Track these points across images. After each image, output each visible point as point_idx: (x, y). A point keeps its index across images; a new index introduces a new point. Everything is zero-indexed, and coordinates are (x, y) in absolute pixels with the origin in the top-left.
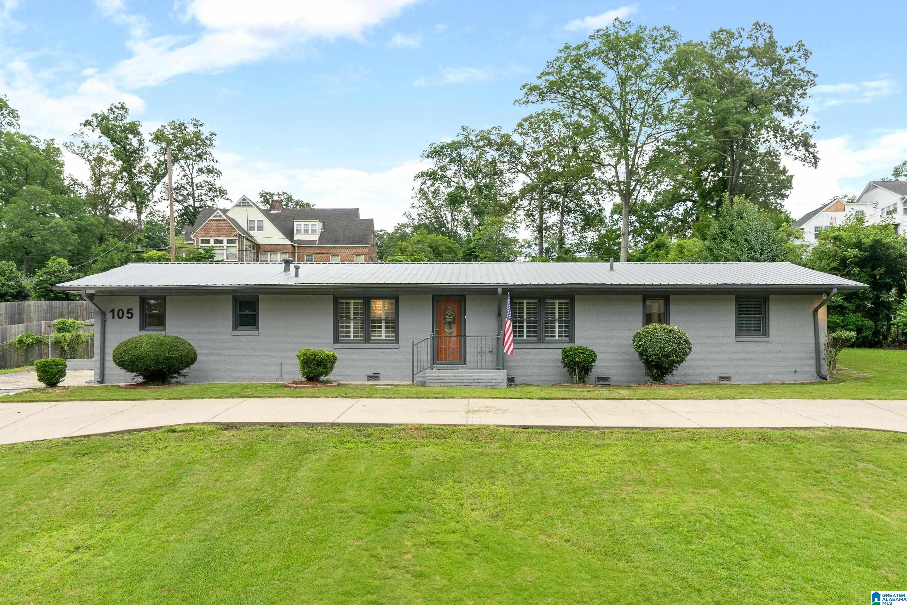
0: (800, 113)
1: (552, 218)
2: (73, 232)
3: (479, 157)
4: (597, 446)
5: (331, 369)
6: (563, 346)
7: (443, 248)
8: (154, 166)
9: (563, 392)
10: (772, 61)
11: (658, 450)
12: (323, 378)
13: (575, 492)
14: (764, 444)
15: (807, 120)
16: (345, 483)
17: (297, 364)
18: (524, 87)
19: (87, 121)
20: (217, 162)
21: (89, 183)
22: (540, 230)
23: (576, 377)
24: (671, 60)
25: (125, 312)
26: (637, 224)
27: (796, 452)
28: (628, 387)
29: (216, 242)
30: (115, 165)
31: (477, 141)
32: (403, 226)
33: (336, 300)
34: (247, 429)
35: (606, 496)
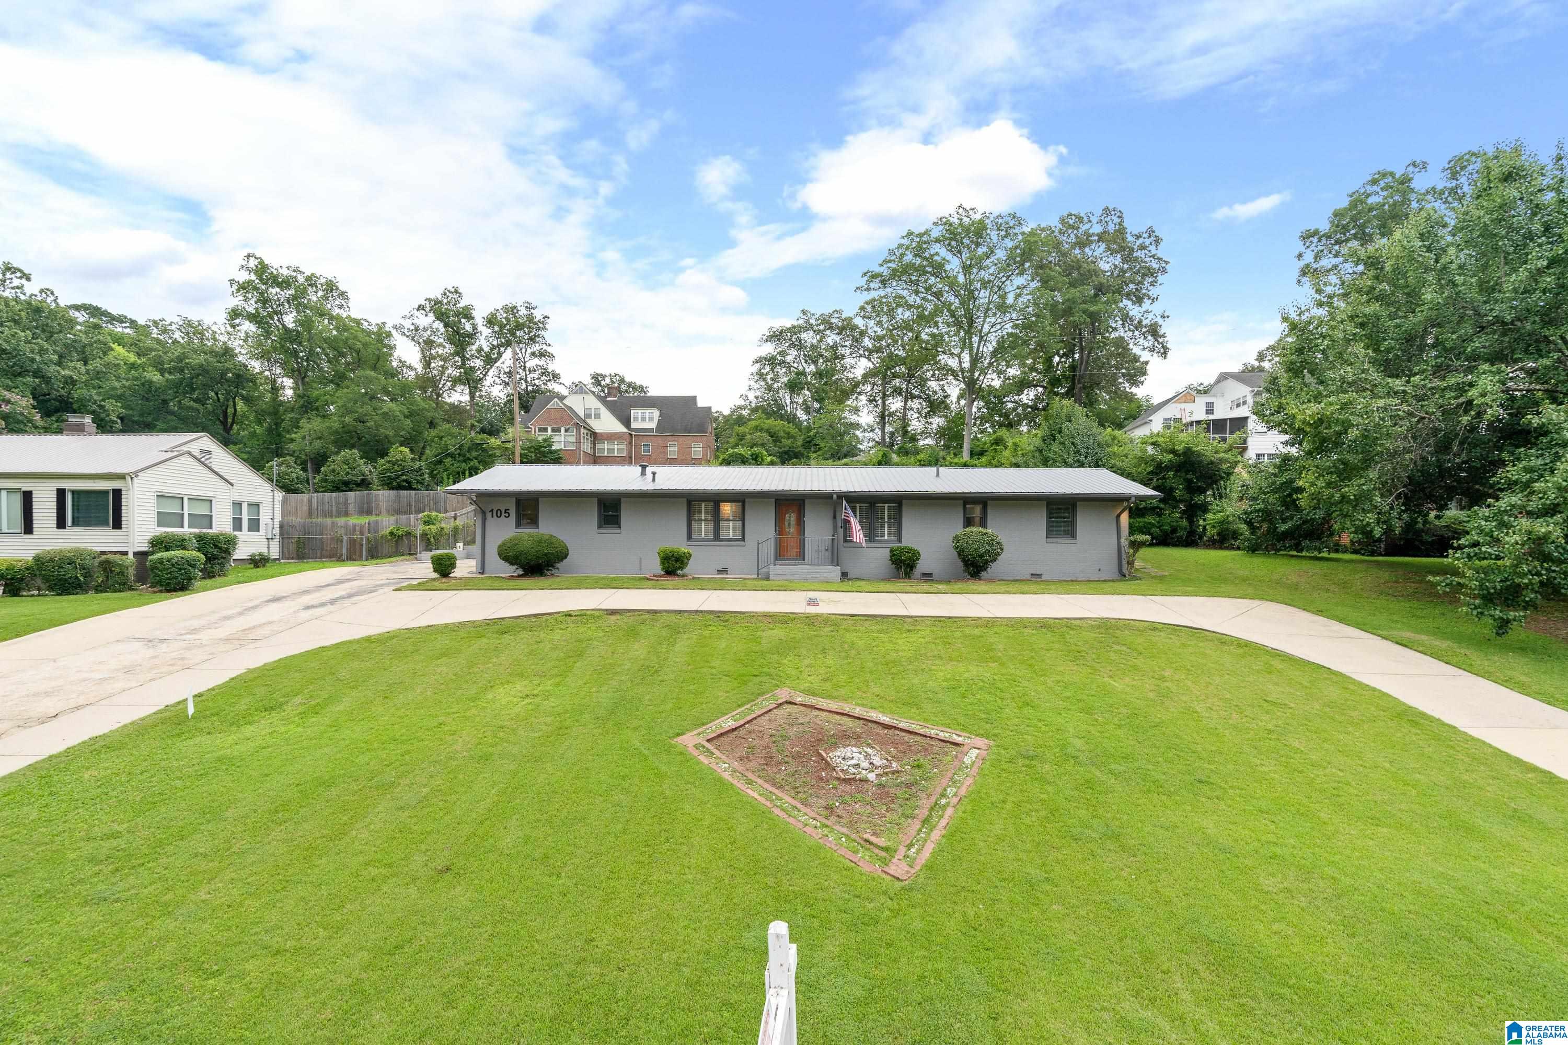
0: (1150, 301)
1: (895, 404)
2: (406, 417)
3: (821, 341)
4: (909, 631)
5: (687, 563)
6: (891, 545)
7: (782, 434)
8: (487, 349)
9: (889, 586)
10: (1122, 249)
11: (958, 634)
12: (679, 572)
13: (887, 664)
14: (1045, 630)
15: (1157, 308)
16: (712, 656)
17: (658, 561)
18: (865, 274)
19: (420, 306)
20: (549, 345)
21: (419, 367)
22: (882, 417)
23: (902, 572)
24: (1016, 248)
25: (503, 511)
26: (985, 410)
27: (1068, 637)
28: (948, 582)
29: (553, 430)
30: (445, 347)
31: (817, 325)
32: (740, 408)
33: (689, 503)
34: (628, 614)
35: (910, 667)
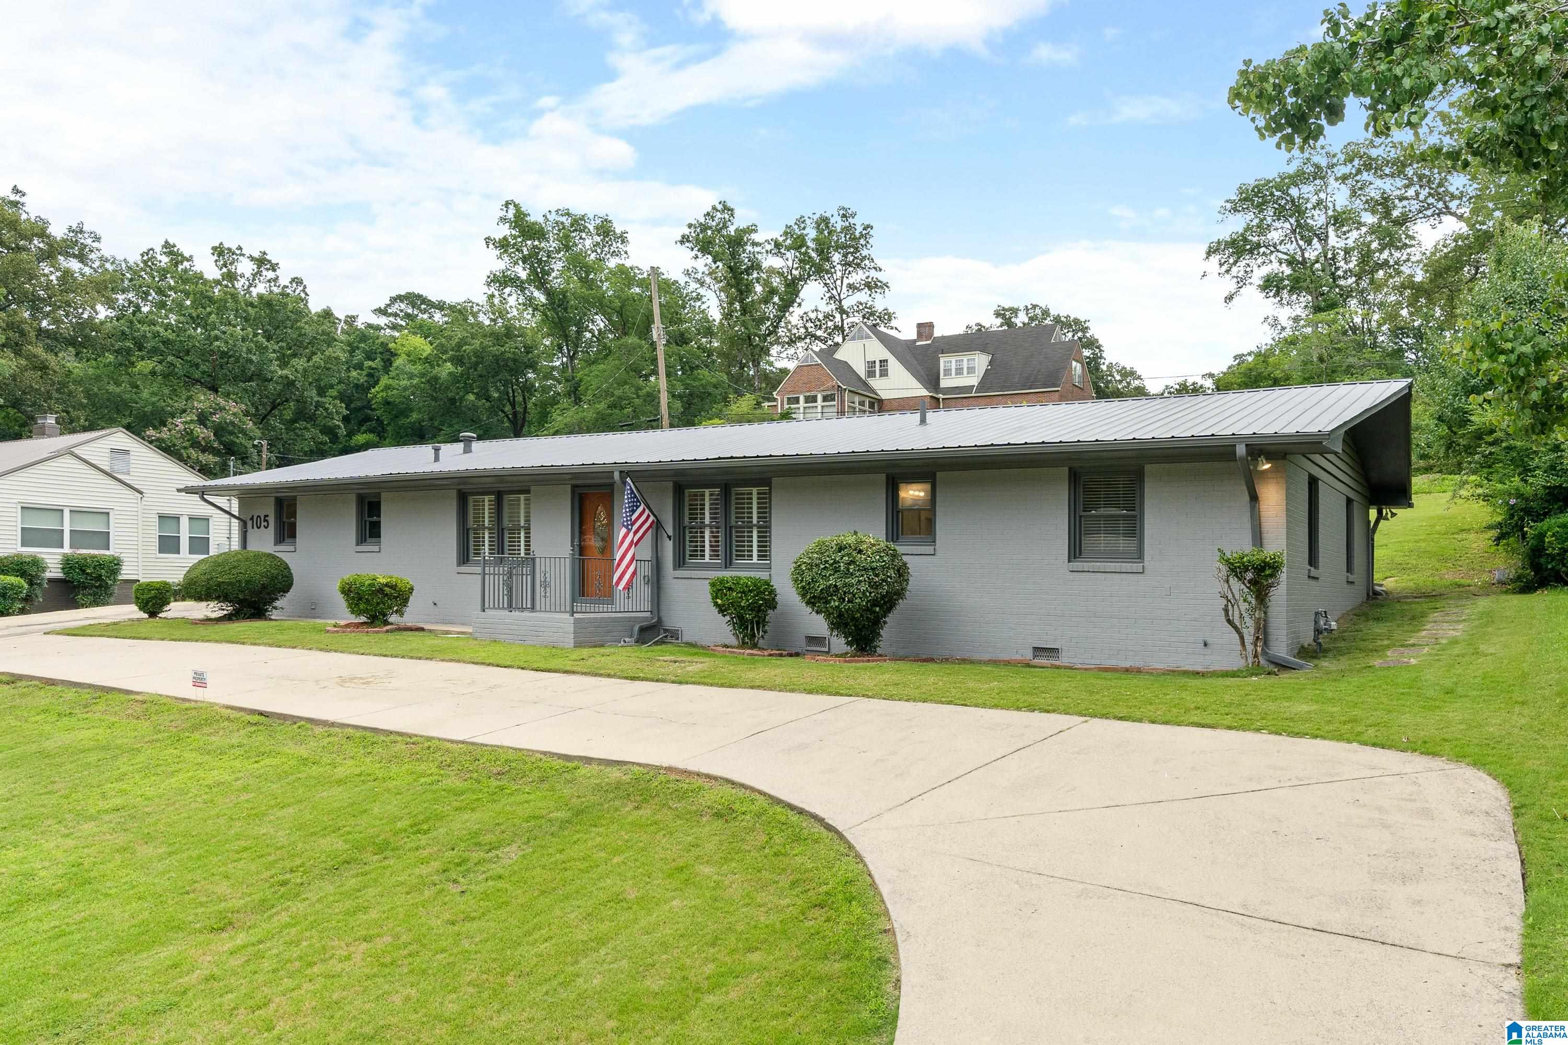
20: (880, 270)
25: (263, 519)
29: (806, 401)
33: (462, 498)
